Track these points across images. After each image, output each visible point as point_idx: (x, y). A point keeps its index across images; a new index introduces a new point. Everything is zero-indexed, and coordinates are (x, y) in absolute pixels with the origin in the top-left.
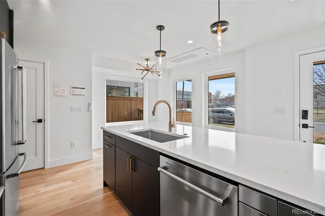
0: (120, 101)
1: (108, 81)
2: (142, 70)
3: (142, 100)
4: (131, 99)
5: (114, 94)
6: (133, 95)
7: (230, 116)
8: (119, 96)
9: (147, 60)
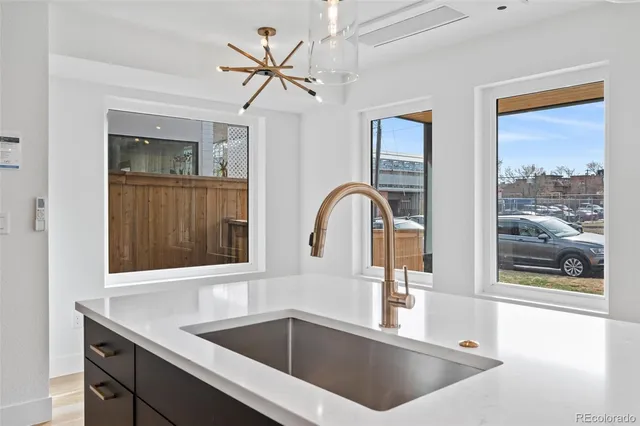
0: (163, 190)
1: (114, 116)
2: (245, 70)
3: (243, 187)
4: (203, 185)
5: (142, 165)
6: (208, 170)
7: (539, 244)
8: (158, 172)
9: (266, 32)
